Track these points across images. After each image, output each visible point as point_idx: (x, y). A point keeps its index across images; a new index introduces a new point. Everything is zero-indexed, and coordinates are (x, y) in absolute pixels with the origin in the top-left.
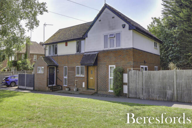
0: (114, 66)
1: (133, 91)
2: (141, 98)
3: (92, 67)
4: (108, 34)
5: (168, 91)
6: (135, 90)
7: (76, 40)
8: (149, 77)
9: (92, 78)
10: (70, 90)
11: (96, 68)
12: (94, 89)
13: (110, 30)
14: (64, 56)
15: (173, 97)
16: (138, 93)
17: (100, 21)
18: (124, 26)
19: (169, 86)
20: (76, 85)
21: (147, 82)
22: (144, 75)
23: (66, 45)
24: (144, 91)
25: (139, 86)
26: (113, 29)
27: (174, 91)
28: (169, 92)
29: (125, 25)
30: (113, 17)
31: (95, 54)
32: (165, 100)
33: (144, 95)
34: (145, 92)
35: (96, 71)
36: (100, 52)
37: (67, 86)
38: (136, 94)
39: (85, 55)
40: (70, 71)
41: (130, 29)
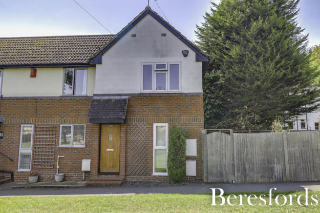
0: (166, 125)
1: (215, 170)
2: (230, 181)
3: (111, 126)
4: (153, 64)
5: (275, 165)
6: (219, 169)
7: (64, 67)
8: (244, 144)
9: (113, 150)
10: (39, 180)
11: (124, 128)
12: (117, 174)
13: (156, 56)
14: (22, 99)
15: (284, 175)
16: (224, 173)
17: (134, 36)
18: (185, 54)
19: (277, 157)
20: (58, 167)
21: (240, 153)
22: (235, 140)
23: (34, 75)
24: (236, 169)
25: (227, 161)
26: (163, 56)
27: (285, 165)
28: (278, 168)
29: (188, 51)
30: (164, 35)
31: (125, 100)
32: (271, 181)
33: (236, 175)
34: (238, 170)
35: (123, 135)
36: (133, 97)
37: (29, 170)
38: (221, 174)
39: (98, 101)
40: (43, 135)
41: (197, 60)
